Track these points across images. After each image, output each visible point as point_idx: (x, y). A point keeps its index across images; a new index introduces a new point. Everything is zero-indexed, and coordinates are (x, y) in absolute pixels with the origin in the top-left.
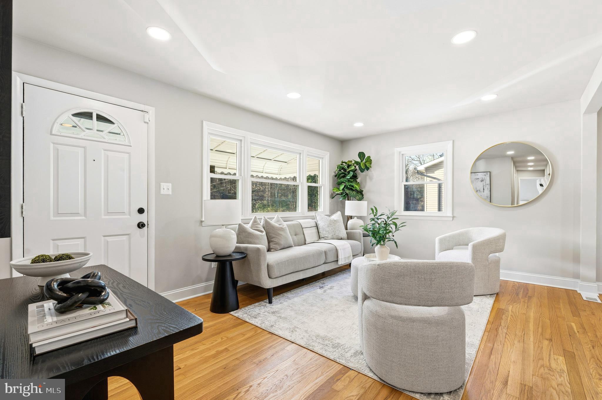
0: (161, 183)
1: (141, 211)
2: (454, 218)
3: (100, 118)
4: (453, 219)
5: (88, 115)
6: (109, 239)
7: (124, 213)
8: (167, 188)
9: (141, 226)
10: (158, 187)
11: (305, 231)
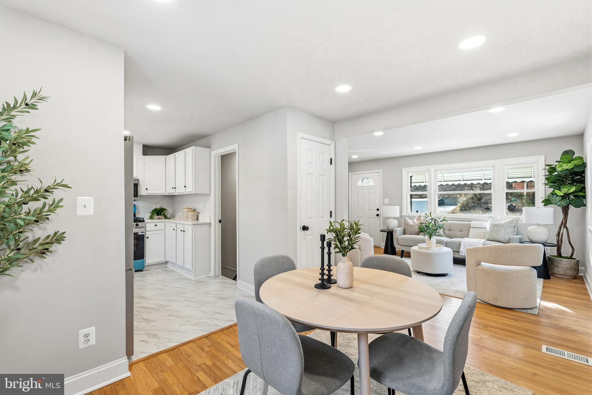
0: (385, 199)
1: (378, 210)
6: (369, 219)
7: (373, 210)
8: (387, 201)
9: (378, 215)
10: (383, 201)
11: (471, 230)
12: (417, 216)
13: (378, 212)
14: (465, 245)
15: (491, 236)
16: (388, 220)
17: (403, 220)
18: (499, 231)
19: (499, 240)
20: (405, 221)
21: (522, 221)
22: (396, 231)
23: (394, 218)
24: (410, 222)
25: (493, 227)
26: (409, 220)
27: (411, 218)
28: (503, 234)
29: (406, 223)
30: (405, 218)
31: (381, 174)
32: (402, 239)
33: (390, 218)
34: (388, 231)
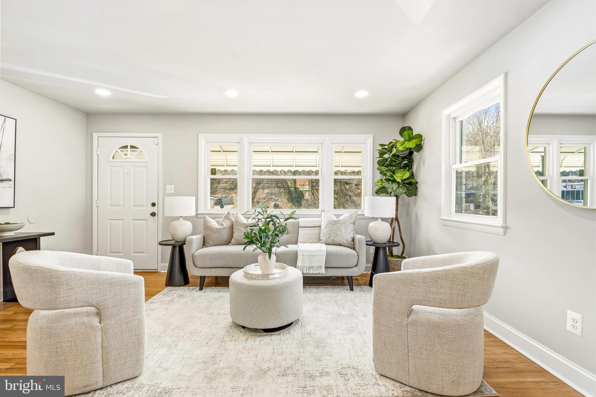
0: (167, 185)
1: (154, 205)
2: (508, 231)
3: (132, 147)
4: (505, 233)
5: (126, 147)
6: (136, 222)
7: (144, 205)
8: (171, 188)
9: (153, 214)
10: (165, 189)
11: (301, 231)
12: (225, 214)
13: (154, 210)
14: (303, 255)
15: (329, 238)
16: (174, 223)
17: (201, 222)
18: (339, 230)
19: (340, 242)
20: (205, 222)
21: (364, 215)
22: (191, 241)
23: (186, 218)
24: (214, 223)
25: (332, 225)
26: (211, 220)
27: (214, 216)
28: (344, 235)
29: (207, 226)
30: (205, 218)
31: (160, 142)
32: (202, 256)
33: (177, 218)
34: (173, 242)
